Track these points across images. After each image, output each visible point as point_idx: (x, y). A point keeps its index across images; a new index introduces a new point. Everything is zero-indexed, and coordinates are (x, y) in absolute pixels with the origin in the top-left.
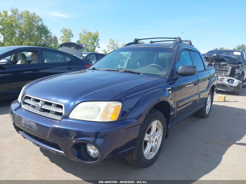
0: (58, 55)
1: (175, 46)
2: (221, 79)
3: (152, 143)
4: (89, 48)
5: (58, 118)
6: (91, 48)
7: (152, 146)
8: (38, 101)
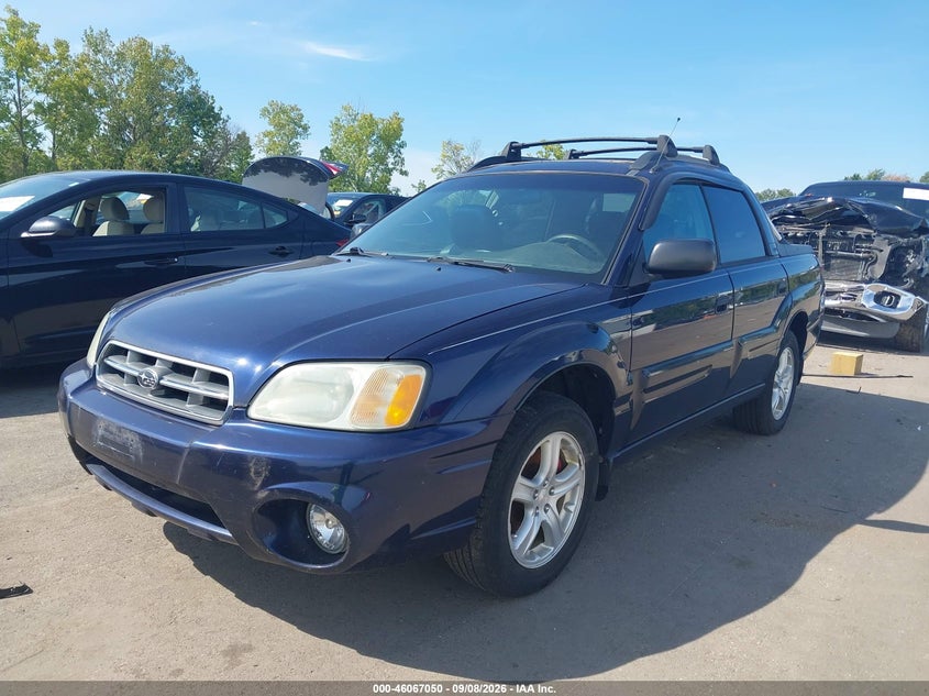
0: (242, 204)
1: (648, 167)
2: (850, 290)
3: (546, 511)
4: (368, 175)
5: (213, 417)
6: (373, 176)
7: (544, 523)
8: (151, 361)
